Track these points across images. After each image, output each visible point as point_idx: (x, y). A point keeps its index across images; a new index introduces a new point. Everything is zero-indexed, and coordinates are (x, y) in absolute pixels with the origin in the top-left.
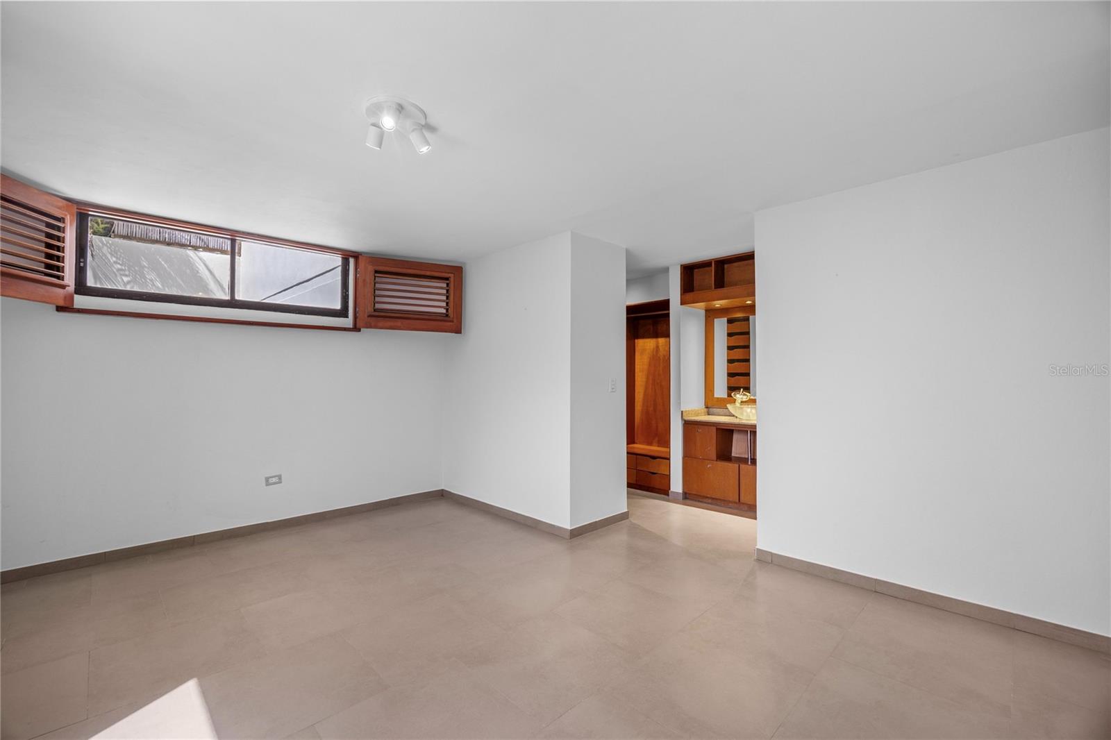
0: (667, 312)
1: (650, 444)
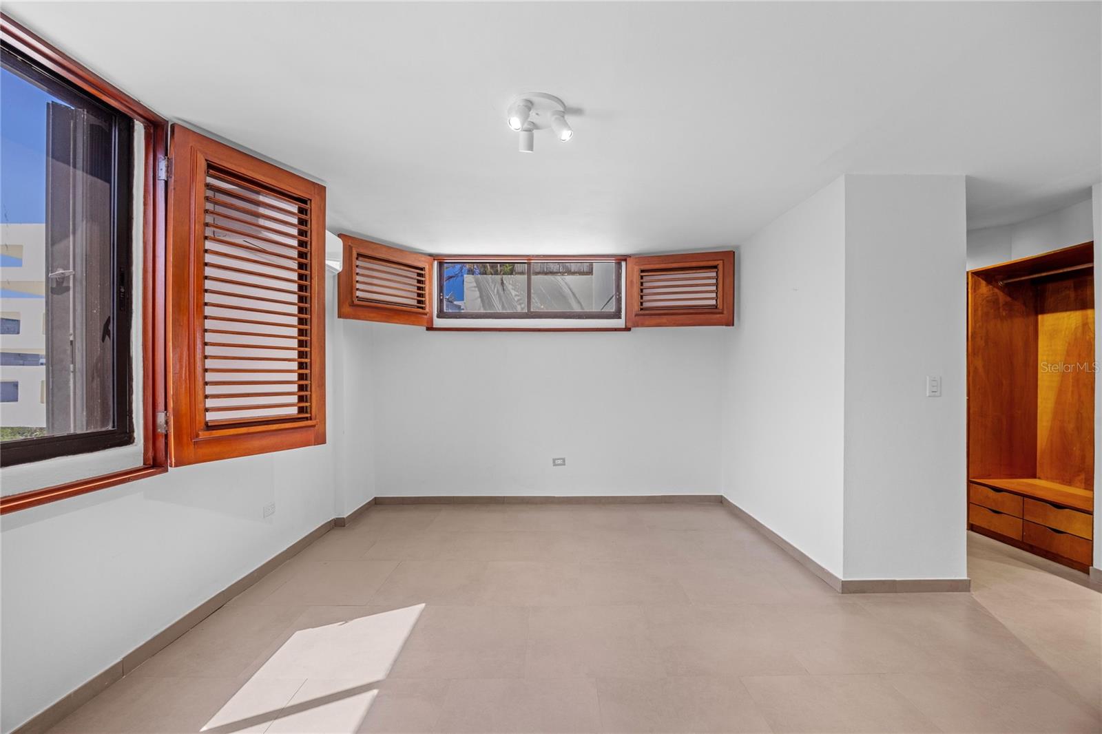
0: (1089, 265)
1: (1069, 483)
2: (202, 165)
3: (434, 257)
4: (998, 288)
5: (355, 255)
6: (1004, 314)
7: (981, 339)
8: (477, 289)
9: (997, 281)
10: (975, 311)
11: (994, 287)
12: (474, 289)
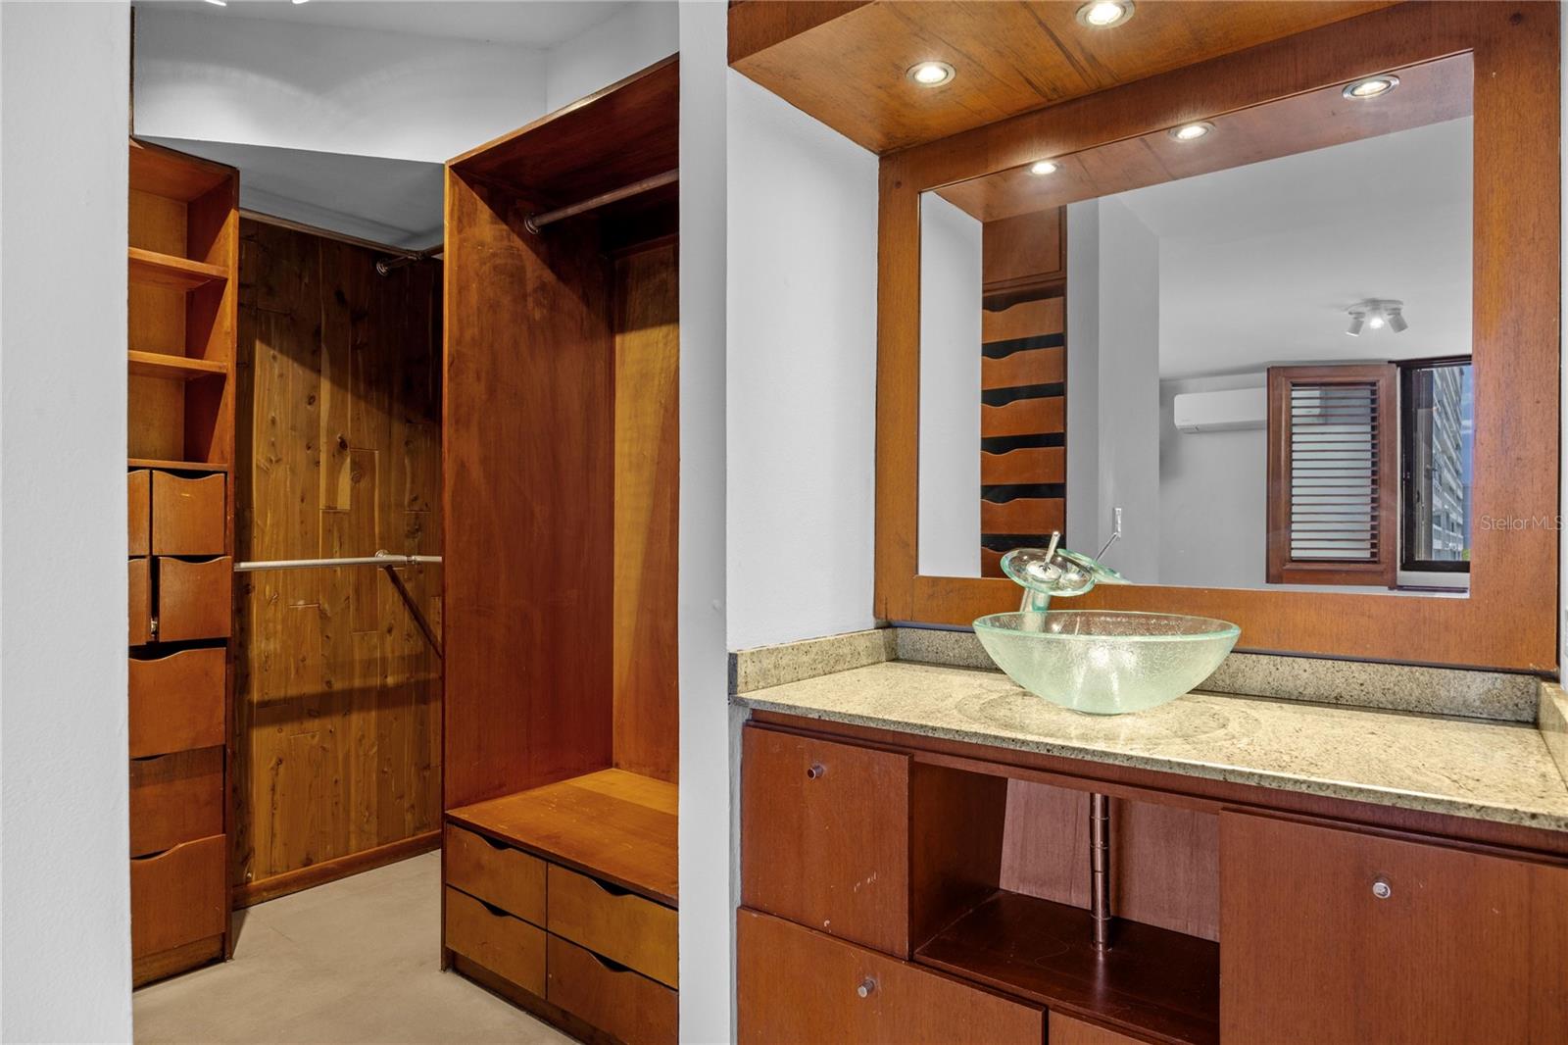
4: (522, 235)
6: (537, 315)
7: (479, 378)
9: (520, 217)
10: (460, 292)
11: (513, 231)
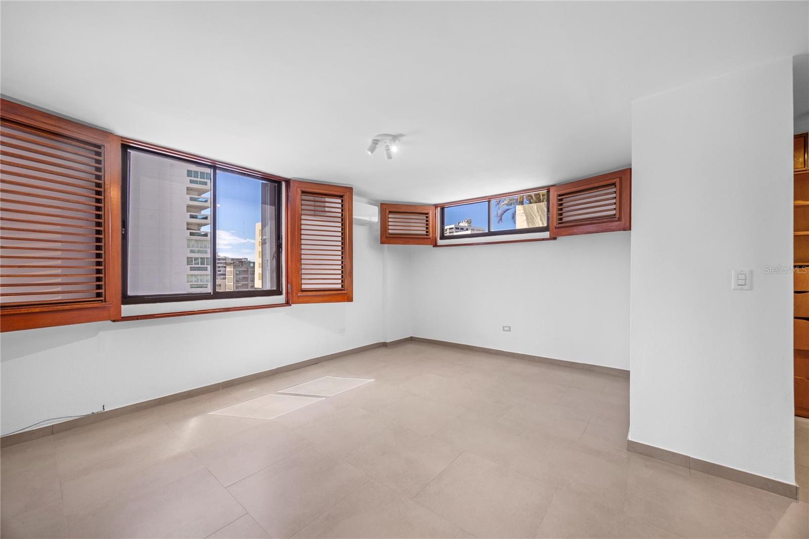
2: (300, 192)
3: (436, 206)
5: (387, 212)
8: (524, 214)
12: (522, 214)
